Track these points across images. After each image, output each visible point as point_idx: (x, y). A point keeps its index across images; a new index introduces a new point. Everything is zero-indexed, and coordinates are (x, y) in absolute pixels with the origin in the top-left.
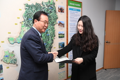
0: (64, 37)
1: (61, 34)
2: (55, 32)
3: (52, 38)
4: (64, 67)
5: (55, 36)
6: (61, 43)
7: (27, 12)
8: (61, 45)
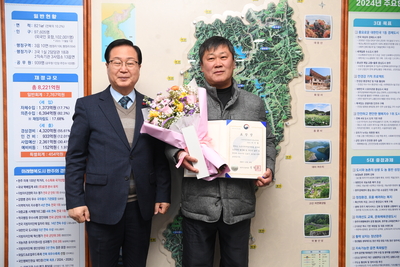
0: (327, 123)
1: (316, 112)
2: (292, 103)
3: (279, 124)
4: (327, 233)
5: (289, 117)
6: (315, 144)
8: (315, 149)
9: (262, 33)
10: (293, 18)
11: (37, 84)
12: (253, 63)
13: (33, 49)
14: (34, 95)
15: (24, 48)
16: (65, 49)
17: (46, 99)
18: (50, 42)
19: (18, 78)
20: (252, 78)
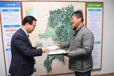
7: (51, 16)
9: (66, 13)
10: (74, 9)
11: (10, 28)
12: (64, 21)
13: (8, 19)
14: (9, 31)
15: (6, 19)
16: (16, 19)
17: (12, 32)
18: (12, 17)
19: (5, 26)
20: (64, 24)
